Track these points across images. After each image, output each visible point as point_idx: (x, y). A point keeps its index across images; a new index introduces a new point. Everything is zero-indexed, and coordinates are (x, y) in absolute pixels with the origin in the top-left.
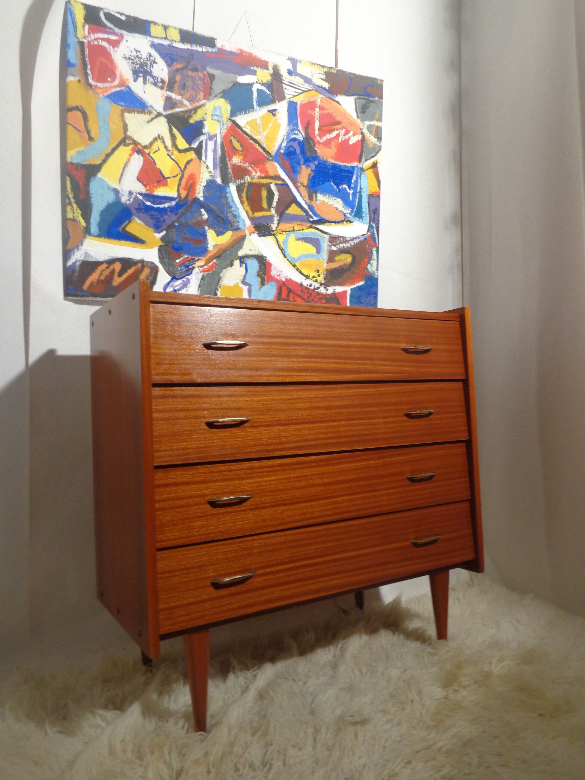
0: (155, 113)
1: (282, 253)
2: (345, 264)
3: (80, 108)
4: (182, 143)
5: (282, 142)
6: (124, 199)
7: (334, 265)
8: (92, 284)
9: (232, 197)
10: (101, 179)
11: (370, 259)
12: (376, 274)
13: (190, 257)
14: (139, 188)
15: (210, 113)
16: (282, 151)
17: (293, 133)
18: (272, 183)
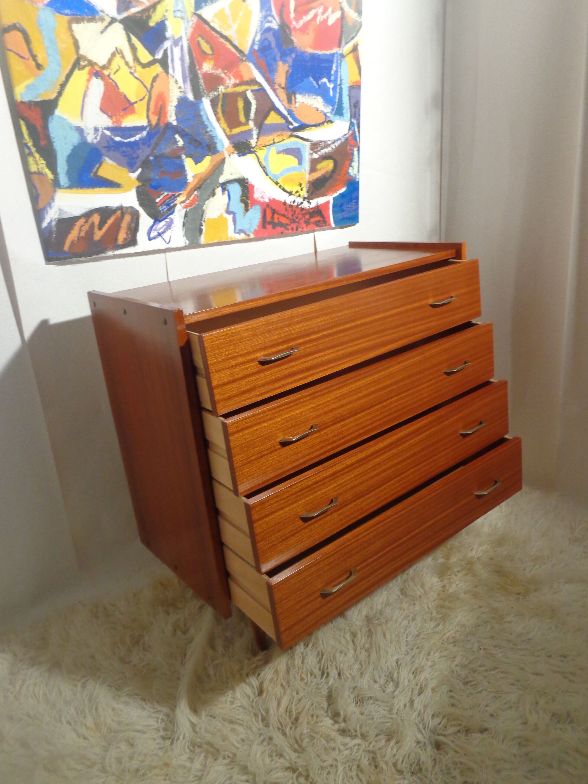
0: (108, 20)
1: (264, 171)
2: (327, 172)
3: (18, 25)
4: (144, 56)
5: (256, 35)
6: (90, 138)
7: (317, 175)
8: (72, 243)
9: (206, 114)
10: (60, 117)
11: (352, 161)
12: (357, 177)
13: (170, 193)
14: (105, 121)
15: (171, 9)
16: (256, 47)
17: (266, 20)
18: (247, 90)
